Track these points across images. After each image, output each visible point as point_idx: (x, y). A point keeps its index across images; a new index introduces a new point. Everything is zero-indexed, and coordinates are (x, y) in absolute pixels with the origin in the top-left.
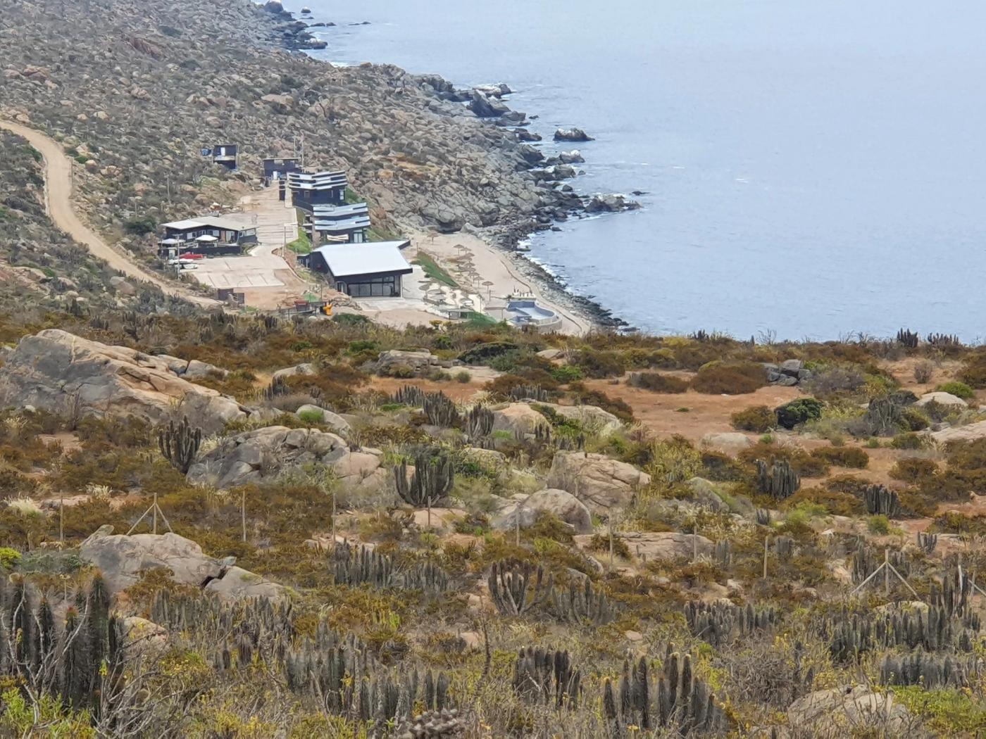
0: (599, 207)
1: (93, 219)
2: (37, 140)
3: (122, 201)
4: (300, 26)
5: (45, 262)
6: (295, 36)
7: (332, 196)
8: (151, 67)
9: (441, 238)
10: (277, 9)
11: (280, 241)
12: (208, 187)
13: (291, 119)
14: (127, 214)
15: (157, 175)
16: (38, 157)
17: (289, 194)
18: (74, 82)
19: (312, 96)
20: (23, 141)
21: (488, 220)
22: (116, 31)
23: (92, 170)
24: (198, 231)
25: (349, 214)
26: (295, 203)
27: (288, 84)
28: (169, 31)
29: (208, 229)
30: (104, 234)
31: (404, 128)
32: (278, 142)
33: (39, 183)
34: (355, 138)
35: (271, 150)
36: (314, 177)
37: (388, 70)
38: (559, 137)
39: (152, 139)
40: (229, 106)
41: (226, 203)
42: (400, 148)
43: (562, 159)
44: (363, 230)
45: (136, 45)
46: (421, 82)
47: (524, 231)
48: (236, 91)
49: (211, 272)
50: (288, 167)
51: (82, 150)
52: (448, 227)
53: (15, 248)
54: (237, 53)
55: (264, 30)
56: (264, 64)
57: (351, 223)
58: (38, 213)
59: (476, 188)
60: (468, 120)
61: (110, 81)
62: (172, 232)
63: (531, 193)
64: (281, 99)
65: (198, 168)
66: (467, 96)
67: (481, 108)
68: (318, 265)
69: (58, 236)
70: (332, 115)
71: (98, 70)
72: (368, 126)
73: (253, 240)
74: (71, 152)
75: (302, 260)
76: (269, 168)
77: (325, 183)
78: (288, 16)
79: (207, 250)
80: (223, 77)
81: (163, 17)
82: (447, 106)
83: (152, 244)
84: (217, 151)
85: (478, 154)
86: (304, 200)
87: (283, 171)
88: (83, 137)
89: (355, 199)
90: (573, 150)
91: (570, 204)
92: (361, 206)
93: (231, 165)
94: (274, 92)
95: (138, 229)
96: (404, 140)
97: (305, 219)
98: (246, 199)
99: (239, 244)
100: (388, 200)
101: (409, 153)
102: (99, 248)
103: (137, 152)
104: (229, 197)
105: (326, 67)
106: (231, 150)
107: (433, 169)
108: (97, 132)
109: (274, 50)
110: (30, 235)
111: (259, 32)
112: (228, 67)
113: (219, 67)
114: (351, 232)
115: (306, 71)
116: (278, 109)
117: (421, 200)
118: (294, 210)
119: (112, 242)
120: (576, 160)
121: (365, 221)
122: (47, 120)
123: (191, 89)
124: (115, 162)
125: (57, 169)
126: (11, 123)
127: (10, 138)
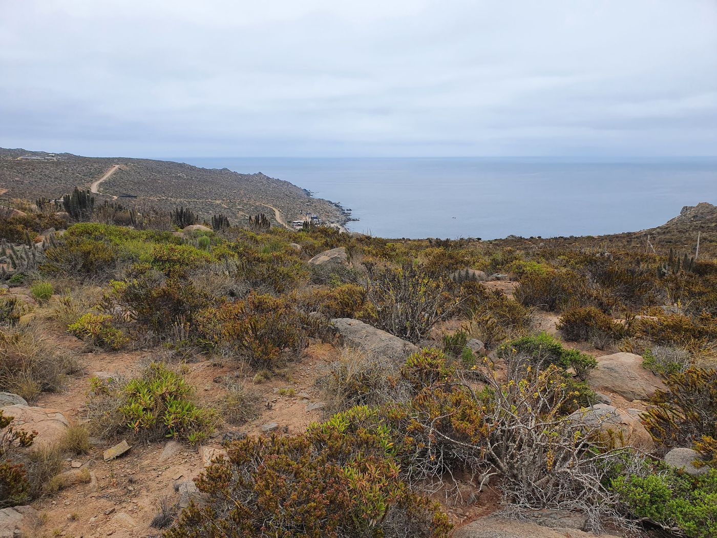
0: (354, 220)
1: (283, 221)
2: (274, 209)
3: (287, 218)
4: (309, 193)
7: (316, 218)
8: (289, 198)
10: (305, 190)
12: (299, 216)
13: (310, 207)
14: (288, 220)
15: (291, 214)
16: (275, 211)
17: (310, 217)
18: (279, 200)
19: (312, 203)
21: (338, 222)
22: (283, 193)
23: (282, 214)
27: (309, 201)
28: (290, 193)
29: (299, 222)
30: (284, 223)
31: (325, 208)
33: (275, 215)
34: (319, 210)
35: (307, 211)
36: (313, 216)
37: (322, 199)
38: (347, 210)
39: (290, 209)
45: (286, 195)
46: (327, 201)
47: (345, 224)
48: (302, 202)
50: (310, 214)
51: (281, 211)
52: (332, 223)
54: (301, 196)
56: (305, 199)
58: (275, 219)
60: (334, 207)
61: (283, 200)
62: (294, 223)
63: (344, 218)
65: (297, 213)
66: (334, 204)
67: (336, 205)
69: (278, 223)
70: (315, 206)
72: (320, 208)
74: (279, 211)
76: (307, 214)
77: (315, 216)
78: (307, 191)
80: (299, 200)
81: (289, 190)
82: (331, 205)
83: (291, 224)
84: (299, 211)
85: (336, 212)
86: (312, 218)
88: (280, 209)
90: (349, 212)
91: (350, 220)
93: (302, 213)
94: (307, 202)
95: (290, 222)
96: (326, 210)
98: (304, 218)
100: (324, 219)
101: (327, 212)
103: (288, 211)
104: (302, 218)
105: (313, 199)
106: (301, 211)
107: (330, 214)
108: (282, 208)
109: (306, 196)
111: (304, 193)
115: (311, 199)
116: (308, 205)
117: (328, 219)
119: (286, 224)
120: (350, 213)
122: (275, 206)
123: (295, 202)
124: (285, 212)
125: (277, 213)
126: (270, 206)
127: (270, 209)
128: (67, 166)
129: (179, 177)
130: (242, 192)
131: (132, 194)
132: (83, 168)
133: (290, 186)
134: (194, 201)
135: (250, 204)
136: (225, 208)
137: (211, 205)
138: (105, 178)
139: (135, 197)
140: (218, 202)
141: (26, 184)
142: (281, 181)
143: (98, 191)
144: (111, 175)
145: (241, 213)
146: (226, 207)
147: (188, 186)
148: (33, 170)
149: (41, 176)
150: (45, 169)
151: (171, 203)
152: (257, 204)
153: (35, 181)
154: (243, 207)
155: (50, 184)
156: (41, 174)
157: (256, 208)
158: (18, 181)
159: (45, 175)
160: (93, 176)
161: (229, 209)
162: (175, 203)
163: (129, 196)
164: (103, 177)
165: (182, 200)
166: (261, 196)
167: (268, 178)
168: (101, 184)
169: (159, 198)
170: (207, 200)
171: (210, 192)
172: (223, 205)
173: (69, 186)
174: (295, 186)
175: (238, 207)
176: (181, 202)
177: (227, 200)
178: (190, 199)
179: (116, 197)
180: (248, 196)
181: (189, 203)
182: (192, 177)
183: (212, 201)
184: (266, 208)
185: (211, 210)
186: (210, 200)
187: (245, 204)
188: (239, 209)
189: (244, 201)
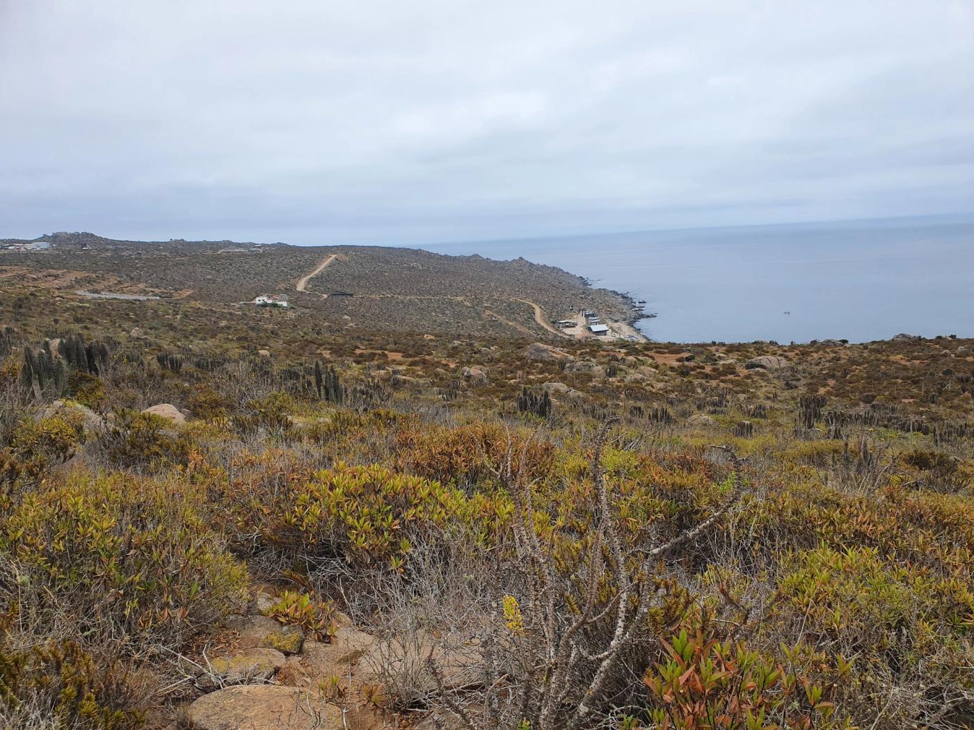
0: (648, 317)
1: (545, 321)
2: (534, 305)
3: (550, 317)
4: (586, 281)
5: (535, 329)
6: (585, 283)
7: (593, 315)
8: (556, 290)
9: (615, 323)
10: (581, 277)
11: (582, 325)
12: (568, 314)
13: (584, 300)
14: (551, 320)
15: (557, 312)
16: (534, 308)
17: (584, 315)
18: (541, 294)
19: (589, 295)
20: (531, 305)
21: (625, 320)
22: (549, 283)
23: (544, 311)
24: (566, 323)
25: (596, 319)
27: (584, 293)
28: (560, 283)
29: (568, 322)
30: (547, 324)
31: (607, 301)
32: (582, 305)
33: (534, 314)
34: (597, 304)
35: (580, 306)
36: (589, 312)
37: (604, 289)
38: (639, 303)
39: (556, 305)
40: (572, 298)
42: (606, 305)
43: (640, 307)
44: (599, 322)
45: (553, 286)
46: (611, 291)
47: (633, 322)
48: (573, 295)
49: (568, 331)
50: (584, 310)
51: (543, 307)
52: (616, 321)
53: (529, 326)
54: (573, 287)
55: (579, 282)
56: (579, 289)
57: (596, 321)
58: (534, 319)
59: (622, 313)
60: (621, 299)
61: (548, 293)
62: (560, 323)
63: (633, 314)
64: (582, 296)
65: (565, 310)
66: (620, 294)
67: (623, 297)
68: (590, 329)
69: (538, 324)
70: (593, 299)
71: (546, 291)
72: (600, 301)
73: (577, 325)
74: (540, 307)
75: (587, 328)
76: (580, 310)
77: (591, 313)
78: (584, 279)
79: (567, 327)
80: (571, 292)
81: (558, 280)
82: (616, 296)
83: (556, 324)
84: (569, 307)
85: (622, 306)
86: (587, 316)
88: (543, 304)
89: (597, 316)
90: (642, 305)
91: (642, 316)
92: (599, 317)
93: (572, 309)
94: (581, 294)
95: (554, 323)
97: (587, 320)
98: (575, 316)
99: (574, 325)
100: (604, 316)
101: (608, 306)
102: (546, 326)
103: (553, 307)
104: (572, 316)
105: (591, 289)
106: (572, 307)
107: (613, 310)
108: (545, 303)
109: (581, 286)
110: (532, 324)
112: (572, 290)
113: (570, 290)
114: (596, 323)
115: (587, 290)
116: (582, 298)
117: (611, 316)
118: (585, 318)
120: (643, 307)
121: (599, 320)
122: (535, 301)
123: (564, 294)
124: (549, 309)
125: (538, 311)
126: (529, 302)
127: (528, 305)
128: (272, 259)
129: (413, 267)
130: (493, 284)
131: (349, 292)
132: (291, 260)
133: (560, 273)
134: (428, 299)
136: (468, 307)
137: (450, 303)
138: (317, 272)
139: (351, 295)
140: (459, 299)
141: (219, 283)
142: (549, 268)
143: (305, 288)
144: (325, 268)
145: (488, 312)
146: (469, 304)
147: (423, 279)
148: (231, 265)
149: (238, 272)
150: (245, 263)
151: (397, 302)
152: (511, 300)
153: (231, 279)
154: (492, 304)
155: (248, 281)
156: (239, 270)
157: (509, 305)
158: (210, 279)
159: (244, 270)
160: (302, 270)
161: (473, 307)
162: (403, 302)
163: (343, 294)
164: (315, 270)
165: (412, 297)
166: (517, 289)
167: (531, 264)
168: (311, 278)
169: (381, 296)
170: (445, 297)
171: (450, 286)
172: (466, 303)
173: (270, 284)
174: (568, 273)
175: (486, 305)
176: (410, 300)
177: (472, 295)
178: (423, 296)
179: (325, 296)
180: (500, 290)
181: (421, 301)
182: (429, 268)
183: (452, 298)
184: (523, 303)
185: (448, 309)
186: (449, 297)
187: (496, 301)
188: (486, 308)
189: (494, 296)
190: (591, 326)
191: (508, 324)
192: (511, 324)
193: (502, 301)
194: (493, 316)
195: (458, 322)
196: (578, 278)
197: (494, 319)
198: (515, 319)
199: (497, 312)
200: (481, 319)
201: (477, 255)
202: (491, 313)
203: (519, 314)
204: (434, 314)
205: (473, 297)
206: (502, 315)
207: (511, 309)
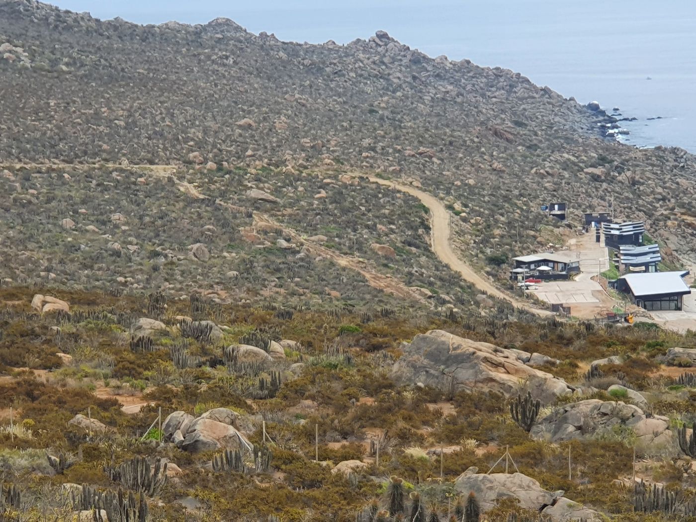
1: (464, 254)
2: (426, 199)
3: (485, 241)
4: (611, 120)
5: (431, 284)
7: (633, 240)
8: (506, 149)
10: (594, 108)
11: (596, 271)
12: (545, 232)
13: (605, 185)
14: (488, 251)
15: (510, 224)
16: (427, 210)
17: (603, 238)
18: (453, 159)
19: (620, 169)
20: (416, 199)
22: (482, 123)
23: (465, 220)
24: (538, 263)
25: (646, 252)
26: (607, 244)
27: (602, 160)
28: (518, 124)
29: (545, 262)
30: (472, 265)
31: (685, 192)
32: (595, 201)
33: (428, 228)
34: (650, 199)
35: (590, 207)
36: (621, 226)
37: (674, 151)
39: (507, 199)
40: (562, 177)
41: (559, 243)
42: (682, 206)
44: (655, 264)
45: (496, 133)
48: (566, 166)
49: (548, 292)
50: (602, 219)
51: (458, 206)
53: (410, 274)
54: (567, 138)
55: (585, 123)
56: (586, 147)
57: (647, 259)
58: (427, 250)
61: (477, 158)
62: (520, 264)
64: (598, 171)
65: (539, 219)
68: (624, 288)
69: (440, 266)
70: (634, 183)
71: (469, 151)
72: (660, 190)
73: (577, 270)
74: (450, 207)
75: (612, 284)
76: (589, 220)
77: (628, 230)
78: (603, 113)
79: (545, 277)
80: (556, 156)
81: (514, 114)
83: (506, 272)
84: (552, 207)
86: (614, 242)
87: (598, 222)
88: (458, 198)
89: (650, 241)
92: (654, 247)
93: (562, 217)
94: (592, 166)
95: (496, 261)
96: (686, 200)
97: (614, 255)
98: (573, 241)
99: (568, 272)
100: (674, 242)
101: (689, 210)
102: (468, 274)
103: (496, 207)
104: (561, 239)
105: (629, 149)
106: (562, 207)
108: (468, 194)
109: (593, 137)
110: (420, 265)
111: (583, 124)
112: (560, 149)
113: (554, 149)
114: (647, 265)
115: (616, 152)
116: (595, 178)
118: (606, 250)
119: (478, 270)
121: (657, 257)
122: (434, 185)
123: (535, 164)
124: (480, 214)
125: (440, 219)
126: (408, 187)
127: (408, 198)
130: (281, 123)
133: (520, 90)
134: (50, 170)
135: (311, 179)
136: (191, 201)
137: (128, 185)
140: (161, 171)
142: (479, 72)
145: (262, 220)
146: (194, 192)
147: (33, 101)
152: (345, 178)
154: (277, 191)
157: (338, 197)
161: (209, 202)
166: (366, 142)
170: (110, 165)
171: (128, 127)
172: (184, 187)
174: (546, 91)
175: (254, 193)
177: (206, 161)
178: (33, 160)
180: (306, 141)
181: (26, 177)
182: (54, 63)
183: (135, 168)
184: (390, 193)
185: (119, 209)
186: (125, 164)
187: (291, 180)
188: (257, 204)
189: (284, 163)
190: (630, 279)
191: (332, 264)
192: (343, 261)
193: (315, 184)
194: (279, 233)
195: (156, 254)
196: (581, 111)
197: (284, 244)
198: (359, 247)
199: (295, 221)
200: (234, 243)
201: (228, 23)
202: (276, 225)
203: (372, 228)
204: (68, 223)
205: (210, 165)
206: (312, 229)
207: (345, 211)
